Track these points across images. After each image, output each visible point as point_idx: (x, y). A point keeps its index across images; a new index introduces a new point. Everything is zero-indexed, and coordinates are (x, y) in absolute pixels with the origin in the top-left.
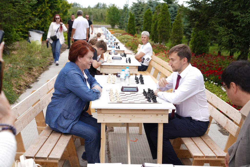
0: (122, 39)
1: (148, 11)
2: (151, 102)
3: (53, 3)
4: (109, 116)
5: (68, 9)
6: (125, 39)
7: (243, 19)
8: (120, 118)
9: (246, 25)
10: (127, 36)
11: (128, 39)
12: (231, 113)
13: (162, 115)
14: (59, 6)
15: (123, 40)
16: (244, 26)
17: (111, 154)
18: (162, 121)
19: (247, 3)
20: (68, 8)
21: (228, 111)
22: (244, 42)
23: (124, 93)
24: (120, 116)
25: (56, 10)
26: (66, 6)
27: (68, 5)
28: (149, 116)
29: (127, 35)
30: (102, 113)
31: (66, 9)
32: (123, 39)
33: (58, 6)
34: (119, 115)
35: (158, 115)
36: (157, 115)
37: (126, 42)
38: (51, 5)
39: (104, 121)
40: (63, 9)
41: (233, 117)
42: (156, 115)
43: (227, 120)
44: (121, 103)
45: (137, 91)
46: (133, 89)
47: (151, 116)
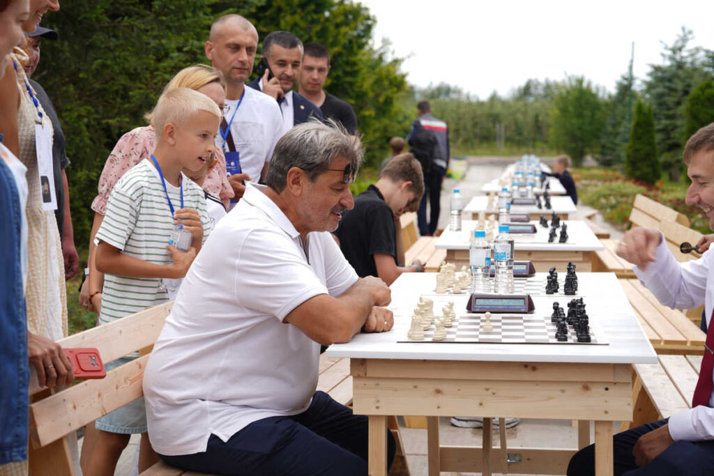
0: (599, 198)
1: (702, 90)
2: (566, 339)
3: (340, 73)
4: (396, 390)
5: (397, 92)
6: (610, 195)
8: (440, 399)
10: (619, 187)
11: (623, 195)
13: (607, 389)
14: (361, 86)
15: (603, 201)
18: (606, 412)
20: (395, 89)
24: (438, 392)
25: (351, 98)
26: (386, 83)
27: (396, 78)
28: (554, 391)
29: (620, 182)
30: (368, 375)
31: (389, 93)
32: (606, 197)
33: (359, 85)
34: (439, 386)
35: (589, 385)
36: (586, 388)
37: (613, 207)
38: (335, 81)
39: (377, 408)
40: (377, 96)
42: (579, 387)
45: (527, 311)
46: (512, 302)
47: (563, 391)
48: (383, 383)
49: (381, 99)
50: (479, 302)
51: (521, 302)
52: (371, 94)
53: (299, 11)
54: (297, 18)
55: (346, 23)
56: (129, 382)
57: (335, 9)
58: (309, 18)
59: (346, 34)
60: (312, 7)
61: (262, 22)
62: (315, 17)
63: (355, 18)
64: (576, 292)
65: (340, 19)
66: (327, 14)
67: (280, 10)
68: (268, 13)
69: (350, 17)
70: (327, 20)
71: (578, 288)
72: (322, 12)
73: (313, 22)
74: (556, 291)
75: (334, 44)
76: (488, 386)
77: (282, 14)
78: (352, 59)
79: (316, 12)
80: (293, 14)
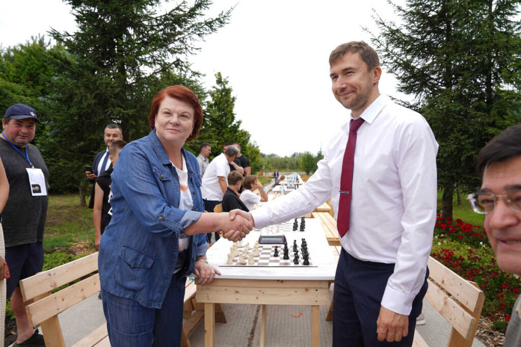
2: (298, 263)
4: (216, 291)
7: (444, 148)
8: (238, 296)
9: (448, 155)
12: (452, 285)
13: (317, 290)
16: (446, 156)
17: (254, 340)
18: (316, 301)
19: (446, 130)
21: (445, 280)
22: (449, 176)
23: (262, 247)
24: (237, 292)
26: (254, 153)
28: (292, 292)
31: (255, 155)
34: (237, 289)
35: (309, 289)
36: (307, 290)
40: (251, 156)
41: (458, 295)
42: (304, 289)
43: (446, 298)
44: (243, 265)
47: (296, 292)
49: (253, 157)
50: (263, 239)
52: (250, 156)
54: (229, 135)
55: (242, 136)
57: (239, 133)
59: (243, 139)
60: (233, 132)
63: (245, 135)
64: (304, 229)
65: (240, 135)
67: (224, 133)
68: (221, 134)
70: (237, 135)
71: (306, 227)
73: (234, 136)
74: (297, 229)
76: (261, 290)
78: (244, 146)
79: (234, 133)
80: (227, 134)
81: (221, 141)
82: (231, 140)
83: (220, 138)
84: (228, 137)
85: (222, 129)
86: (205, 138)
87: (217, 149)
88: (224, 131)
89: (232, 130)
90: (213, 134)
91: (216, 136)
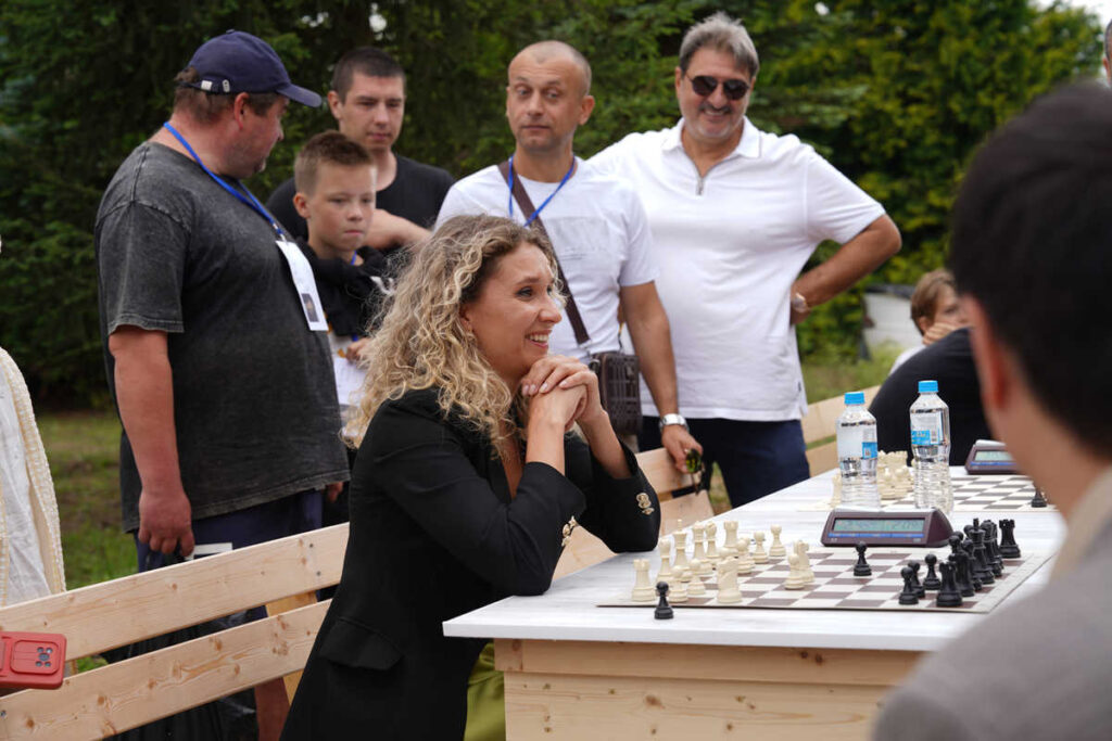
4: (579, 698)
8: (655, 717)
24: (652, 702)
28: (865, 705)
39: (547, 730)
45: (925, 542)
46: (900, 526)
48: (557, 685)
50: (840, 525)
51: (918, 526)
53: (973, 31)
54: (969, 43)
55: (1058, 45)
56: (185, 675)
57: (1038, 23)
58: (992, 41)
59: (1054, 62)
60: (997, 22)
61: (914, 55)
62: (1002, 37)
63: (1074, 33)
65: (1043, 39)
66: (1025, 30)
67: (940, 33)
68: (923, 40)
69: (1066, 32)
70: (1023, 41)
72: (1015, 29)
73: (1000, 46)
75: (1033, 81)
76: (743, 694)
77: (945, 40)
79: (1003, 29)
80: (961, 37)
81: (924, 84)
82: (986, 72)
83: (915, 67)
84: (964, 57)
85: (928, 14)
86: (829, 74)
87: (900, 133)
88: (940, 19)
89: (992, 14)
90: (877, 42)
91: (896, 56)
